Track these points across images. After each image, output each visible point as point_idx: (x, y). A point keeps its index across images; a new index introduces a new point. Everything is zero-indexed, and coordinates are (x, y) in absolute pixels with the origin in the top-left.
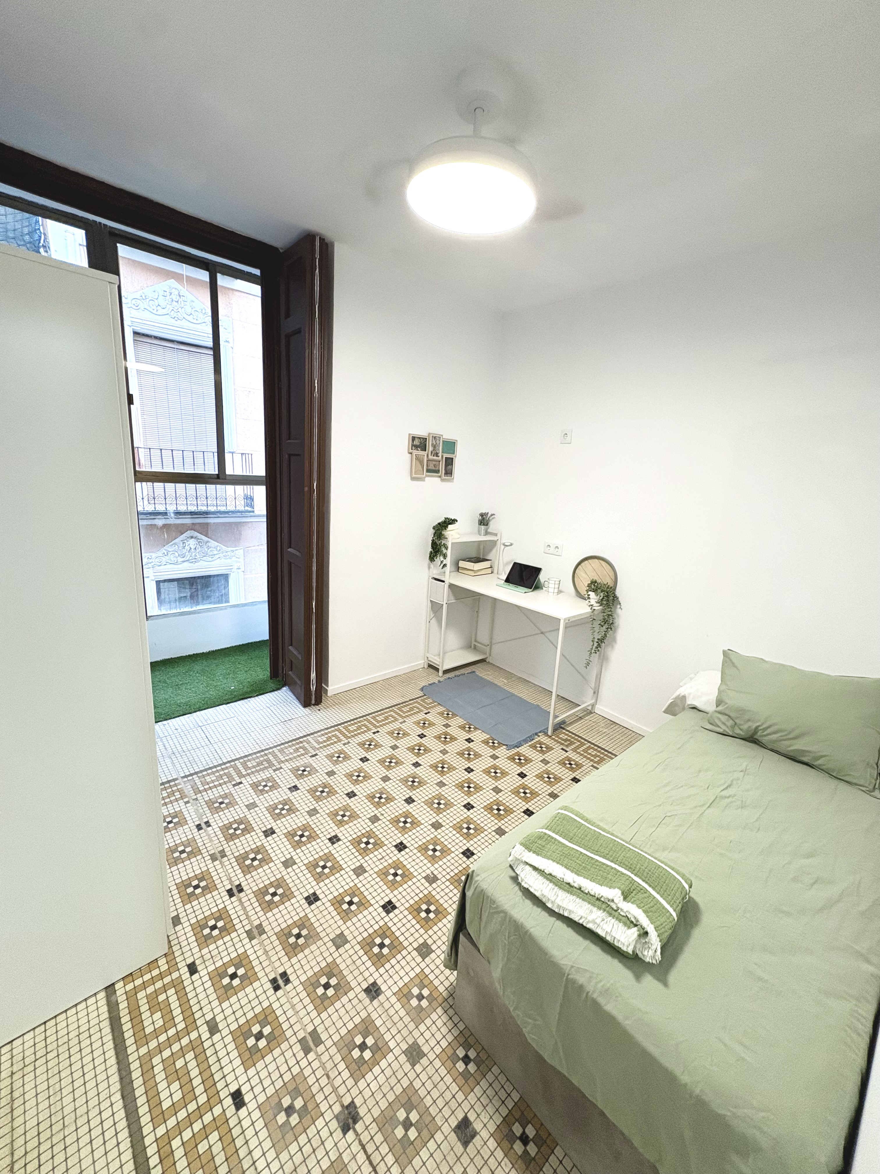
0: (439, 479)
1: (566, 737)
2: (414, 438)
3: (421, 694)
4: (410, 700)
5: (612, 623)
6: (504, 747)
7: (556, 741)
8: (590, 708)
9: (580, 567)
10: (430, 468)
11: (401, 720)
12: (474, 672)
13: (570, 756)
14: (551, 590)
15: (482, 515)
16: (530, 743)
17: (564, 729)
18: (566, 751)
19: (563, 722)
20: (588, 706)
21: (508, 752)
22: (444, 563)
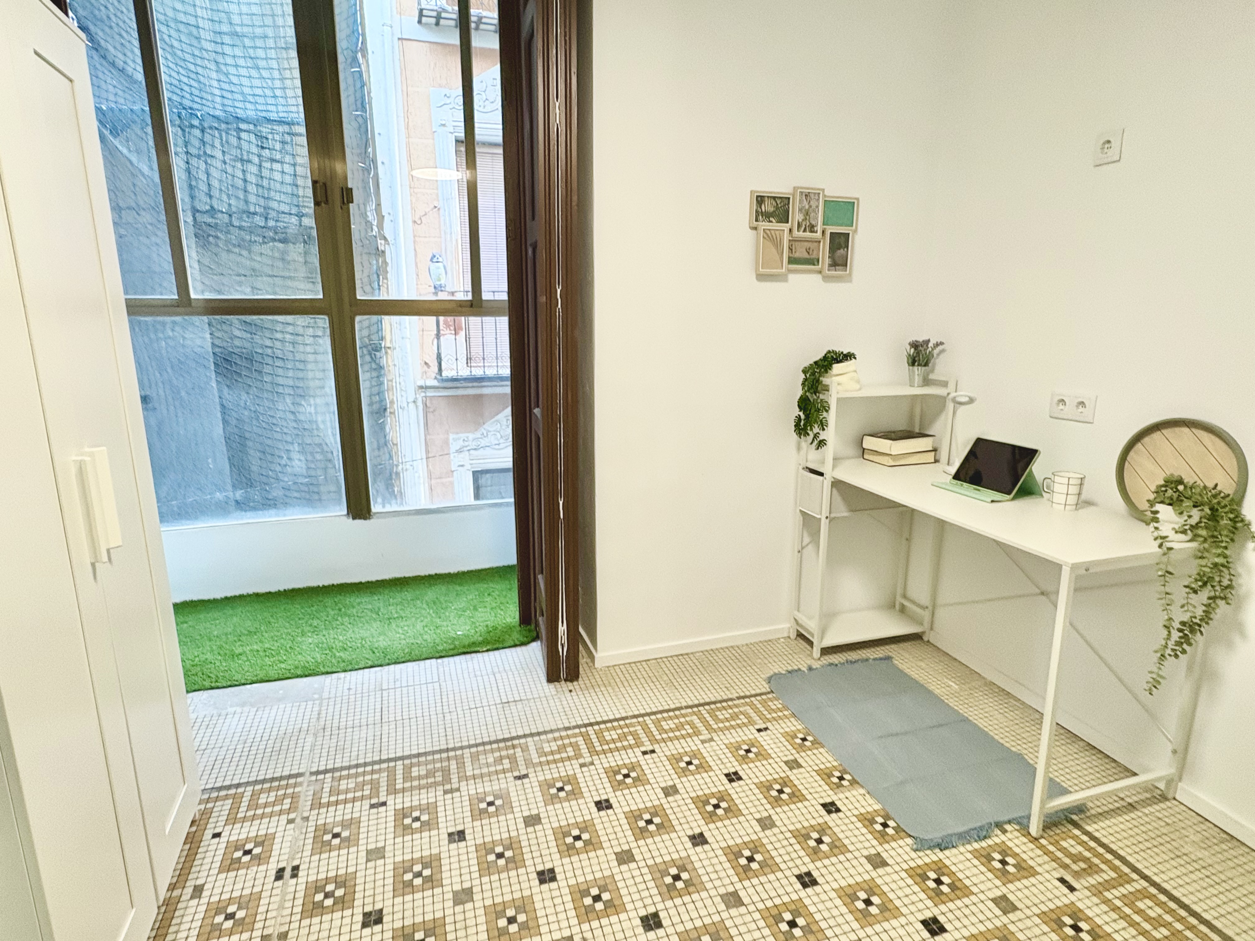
0: (819, 277)
1: (1080, 848)
2: (760, 200)
3: (766, 688)
4: (739, 698)
5: (1229, 587)
6: (909, 841)
7: (1047, 853)
8: (1162, 785)
9: (1139, 446)
10: (797, 255)
11: (705, 736)
12: (888, 658)
13: (1080, 905)
14: (1059, 498)
15: (915, 345)
16: (976, 845)
17: (1076, 825)
18: (1072, 889)
19: (1080, 809)
20: (1159, 779)
21: (913, 855)
22: (821, 438)
